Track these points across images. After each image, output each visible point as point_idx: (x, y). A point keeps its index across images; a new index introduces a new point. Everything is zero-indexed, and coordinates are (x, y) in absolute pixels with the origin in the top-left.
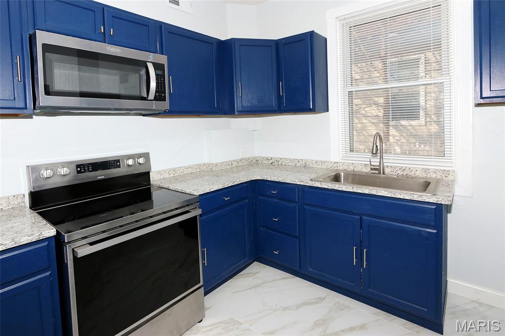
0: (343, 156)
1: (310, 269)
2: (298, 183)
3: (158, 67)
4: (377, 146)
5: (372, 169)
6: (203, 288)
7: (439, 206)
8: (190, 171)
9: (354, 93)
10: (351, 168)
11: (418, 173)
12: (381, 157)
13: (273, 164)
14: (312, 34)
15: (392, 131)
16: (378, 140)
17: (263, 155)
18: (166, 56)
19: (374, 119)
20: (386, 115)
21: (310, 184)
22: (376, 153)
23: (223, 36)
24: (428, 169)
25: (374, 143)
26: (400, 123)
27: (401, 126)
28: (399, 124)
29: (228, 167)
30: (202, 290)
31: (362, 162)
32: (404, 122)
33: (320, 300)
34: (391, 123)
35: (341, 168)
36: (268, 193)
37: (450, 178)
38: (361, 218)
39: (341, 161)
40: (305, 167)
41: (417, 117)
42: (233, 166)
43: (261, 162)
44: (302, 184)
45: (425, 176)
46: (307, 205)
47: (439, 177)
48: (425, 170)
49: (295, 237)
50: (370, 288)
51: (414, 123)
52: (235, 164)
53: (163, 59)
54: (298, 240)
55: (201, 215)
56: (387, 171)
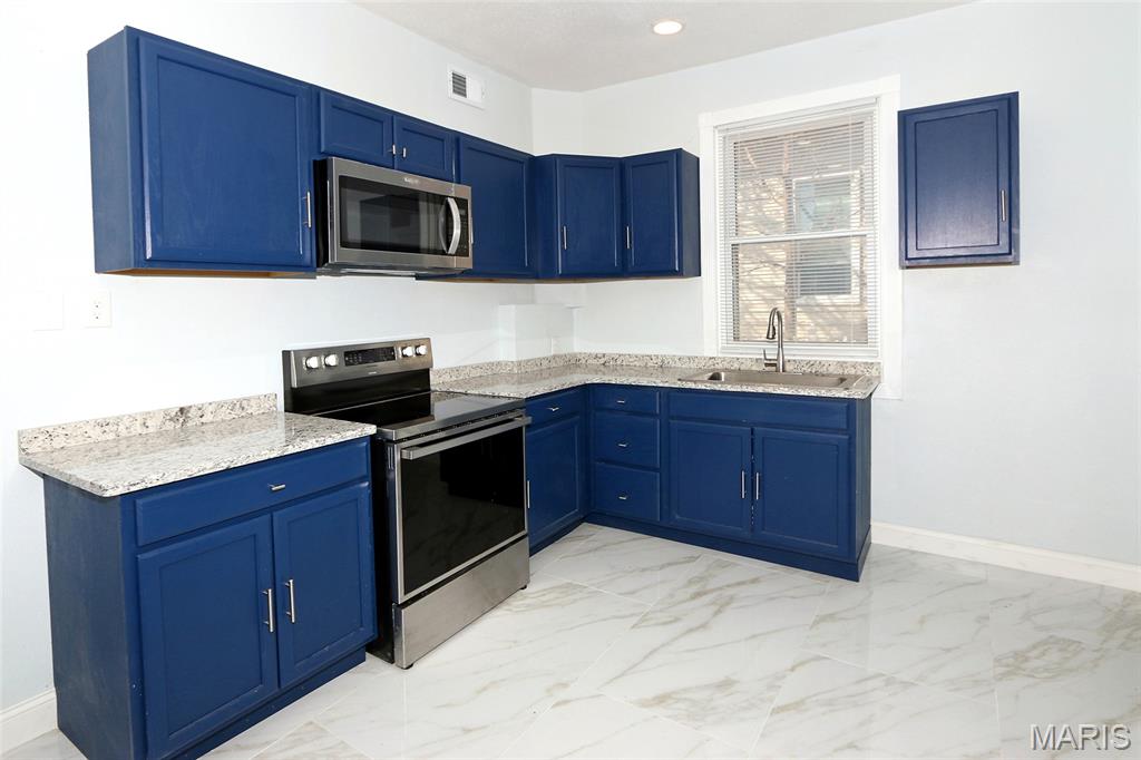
0: (723, 348)
1: (677, 517)
2: (661, 385)
3: (461, 203)
4: (774, 328)
5: (767, 365)
6: (527, 538)
7: (850, 402)
8: (477, 373)
9: (740, 247)
10: (736, 366)
11: (831, 369)
12: (781, 346)
13: (606, 363)
14: (679, 153)
15: (801, 317)
16: (776, 320)
17: (588, 351)
18: (470, 188)
19: (770, 292)
20: (789, 284)
21: (678, 385)
22: (773, 338)
23: (538, 150)
24: (845, 363)
25: (771, 323)
26: (814, 299)
27: (818, 305)
28: (812, 302)
29: (536, 368)
30: (526, 542)
31: (751, 354)
32: (823, 299)
33: (692, 559)
34: (801, 300)
35: (720, 366)
36: (610, 406)
37: (874, 373)
38: (752, 430)
39: (720, 355)
40: (663, 367)
41: (845, 290)
42: (544, 367)
43: (584, 361)
44: (666, 385)
45: (841, 372)
46: (673, 418)
47: (859, 373)
48: (841, 364)
49: (655, 470)
50: (763, 529)
51: (840, 299)
52: (545, 363)
53: (465, 192)
54: (658, 474)
55: (528, 426)
56: (789, 367)
